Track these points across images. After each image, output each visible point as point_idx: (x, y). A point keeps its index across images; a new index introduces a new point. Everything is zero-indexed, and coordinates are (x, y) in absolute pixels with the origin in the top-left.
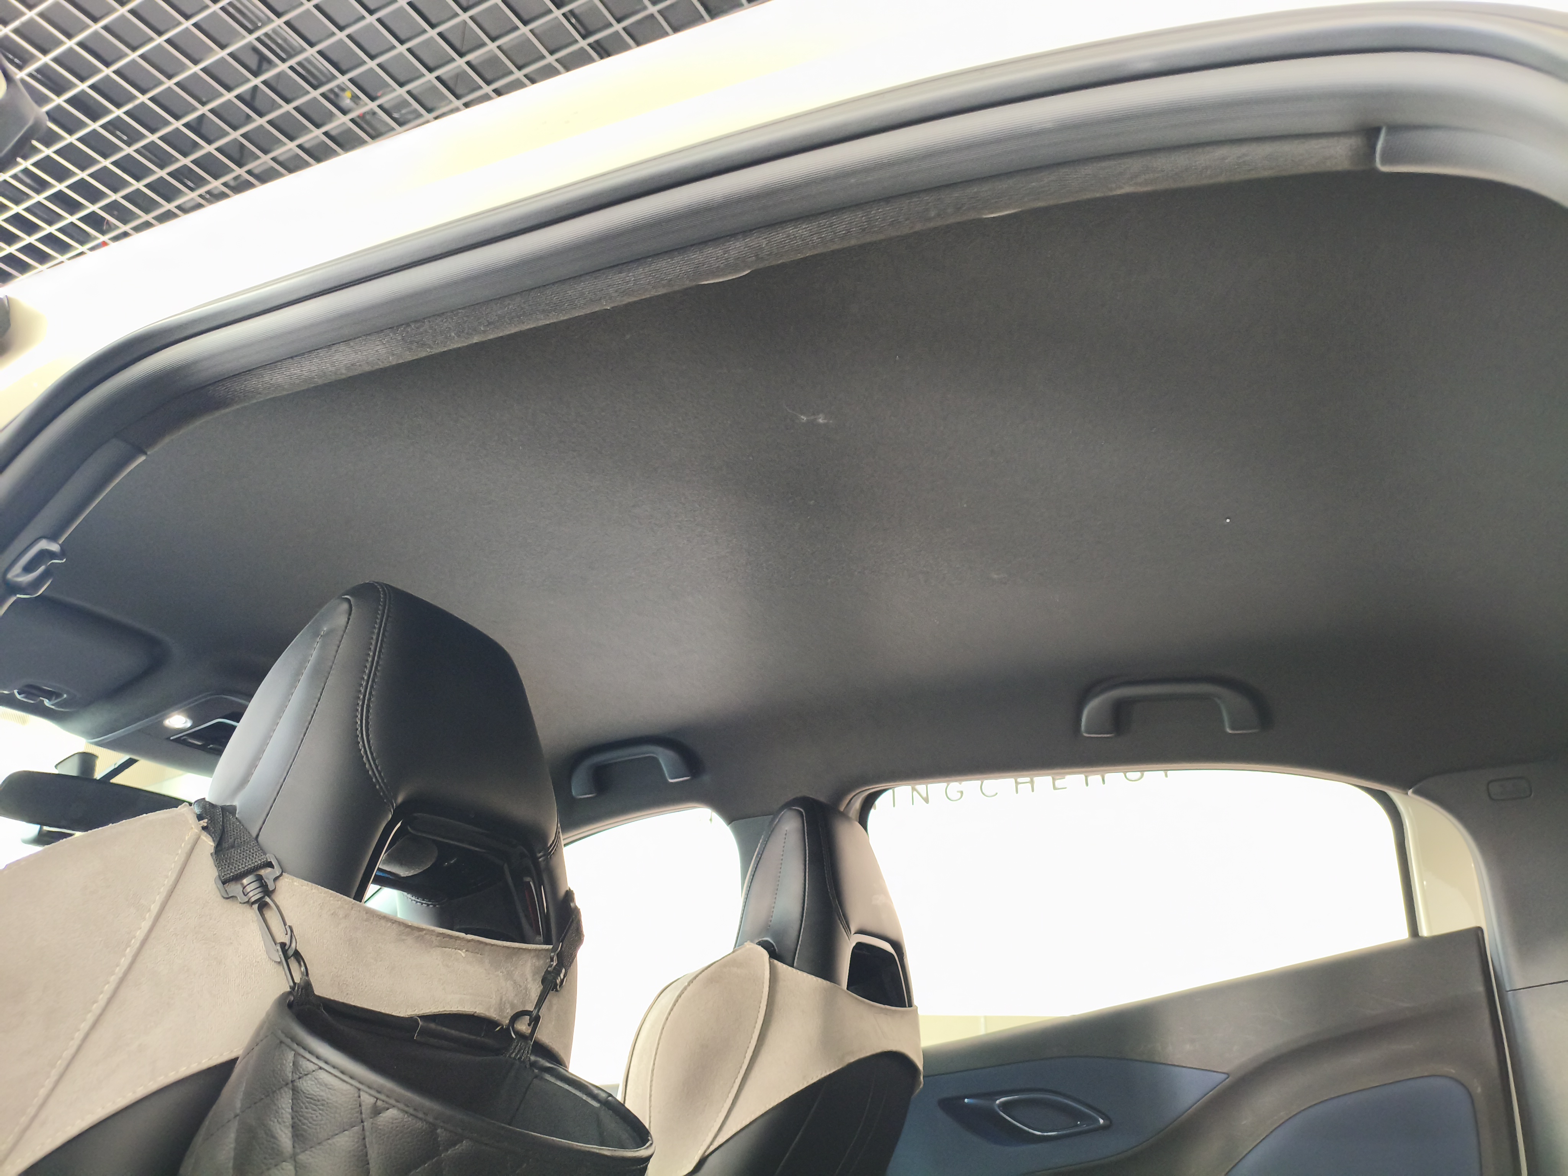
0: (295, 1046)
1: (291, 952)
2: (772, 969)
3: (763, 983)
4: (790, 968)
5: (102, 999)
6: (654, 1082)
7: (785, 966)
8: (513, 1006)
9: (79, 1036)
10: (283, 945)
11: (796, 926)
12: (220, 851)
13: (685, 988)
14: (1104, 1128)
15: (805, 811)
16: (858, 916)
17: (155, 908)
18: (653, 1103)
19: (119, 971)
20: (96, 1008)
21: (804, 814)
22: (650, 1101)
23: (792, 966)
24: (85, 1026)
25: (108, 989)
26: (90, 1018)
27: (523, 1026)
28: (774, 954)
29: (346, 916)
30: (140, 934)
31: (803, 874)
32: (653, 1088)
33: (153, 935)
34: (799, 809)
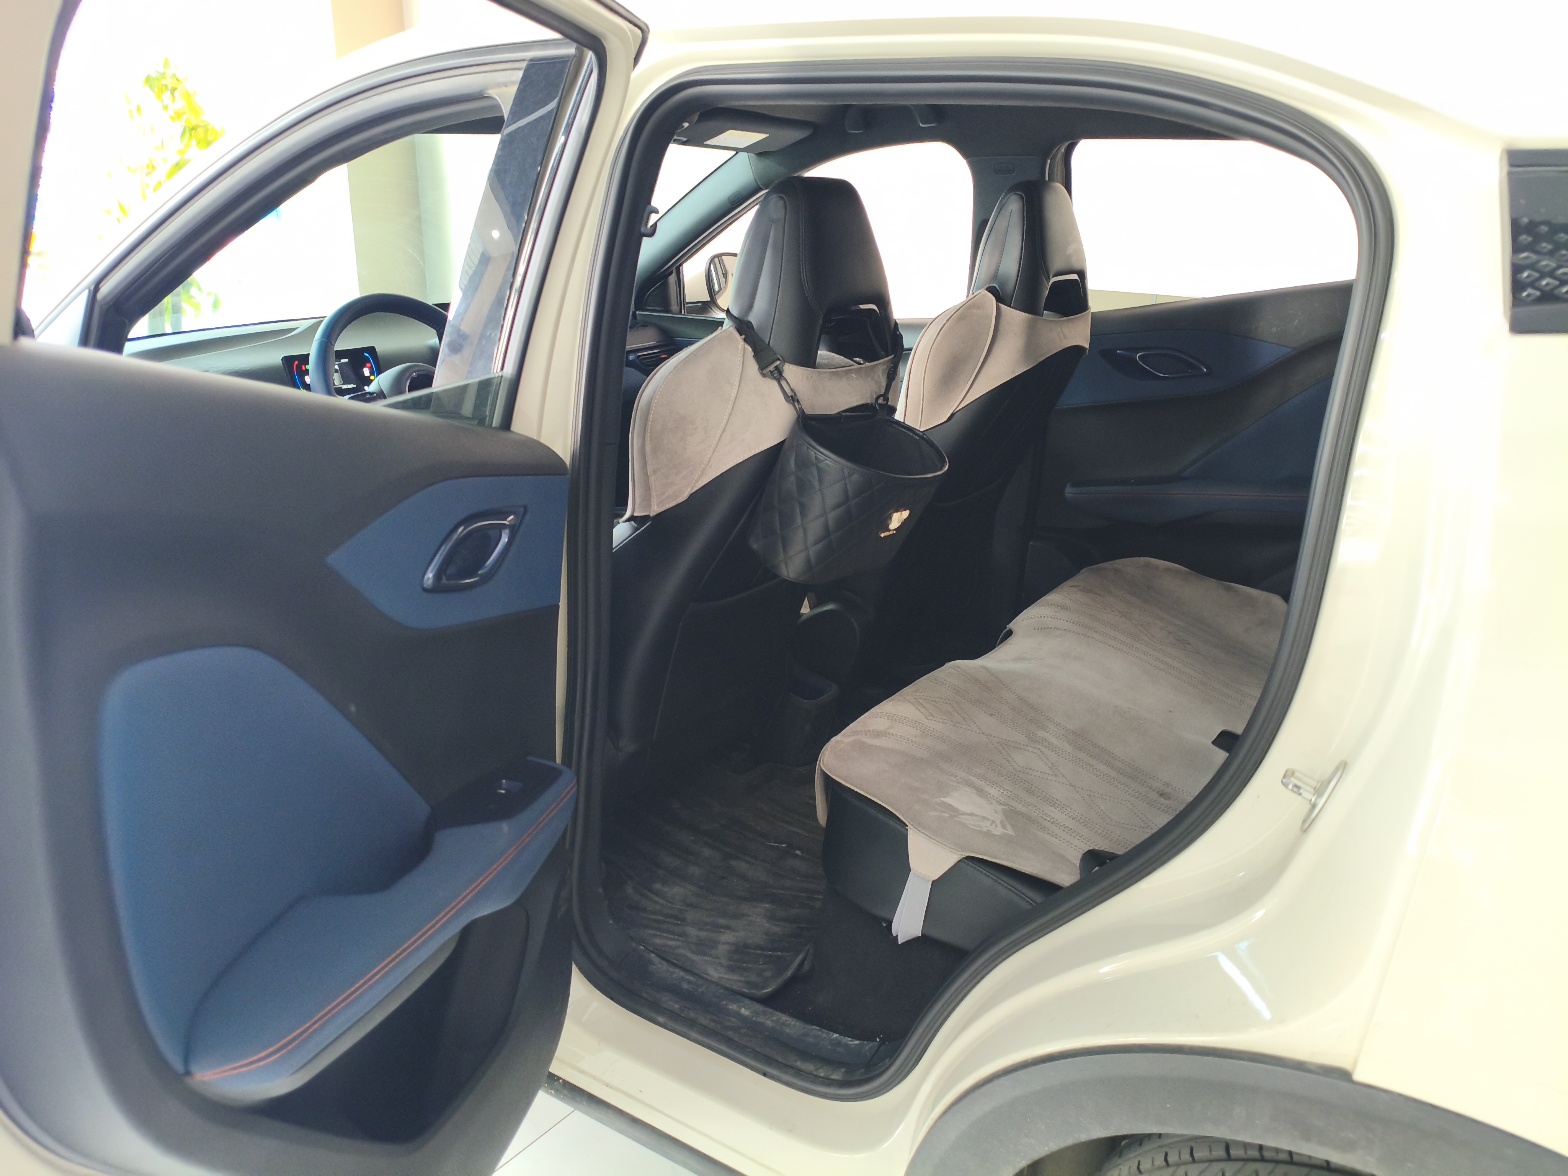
0: (814, 450)
1: (796, 400)
2: (998, 311)
3: (992, 318)
4: (1009, 308)
5: (724, 422)
6: (926, 377)
7: (1006, 307)
8: (876, 393)
9: (718, 436)
10: (792, 397)
11: (1014, 279)
12: (757, 356)
13: (945, 324)
14: (1206, 374)
15: (1024, 193)
16: (1056, 263)
17: (737, 384)
18: (925, 388)
19: (728, 411)
20: (722, 425)
21: (1024, 196)
22: (924, 386)
23: (1010, 306)
24: (720, 432)
25: (726, 418)
26: (721, 429)
27: (881, 401)
28: (1000, 298)
29: (812, 377)
30: (734, 395)
31: (1021, 238)
32: (925, 380)
33: (738, 395)
34: (1023, 194)
